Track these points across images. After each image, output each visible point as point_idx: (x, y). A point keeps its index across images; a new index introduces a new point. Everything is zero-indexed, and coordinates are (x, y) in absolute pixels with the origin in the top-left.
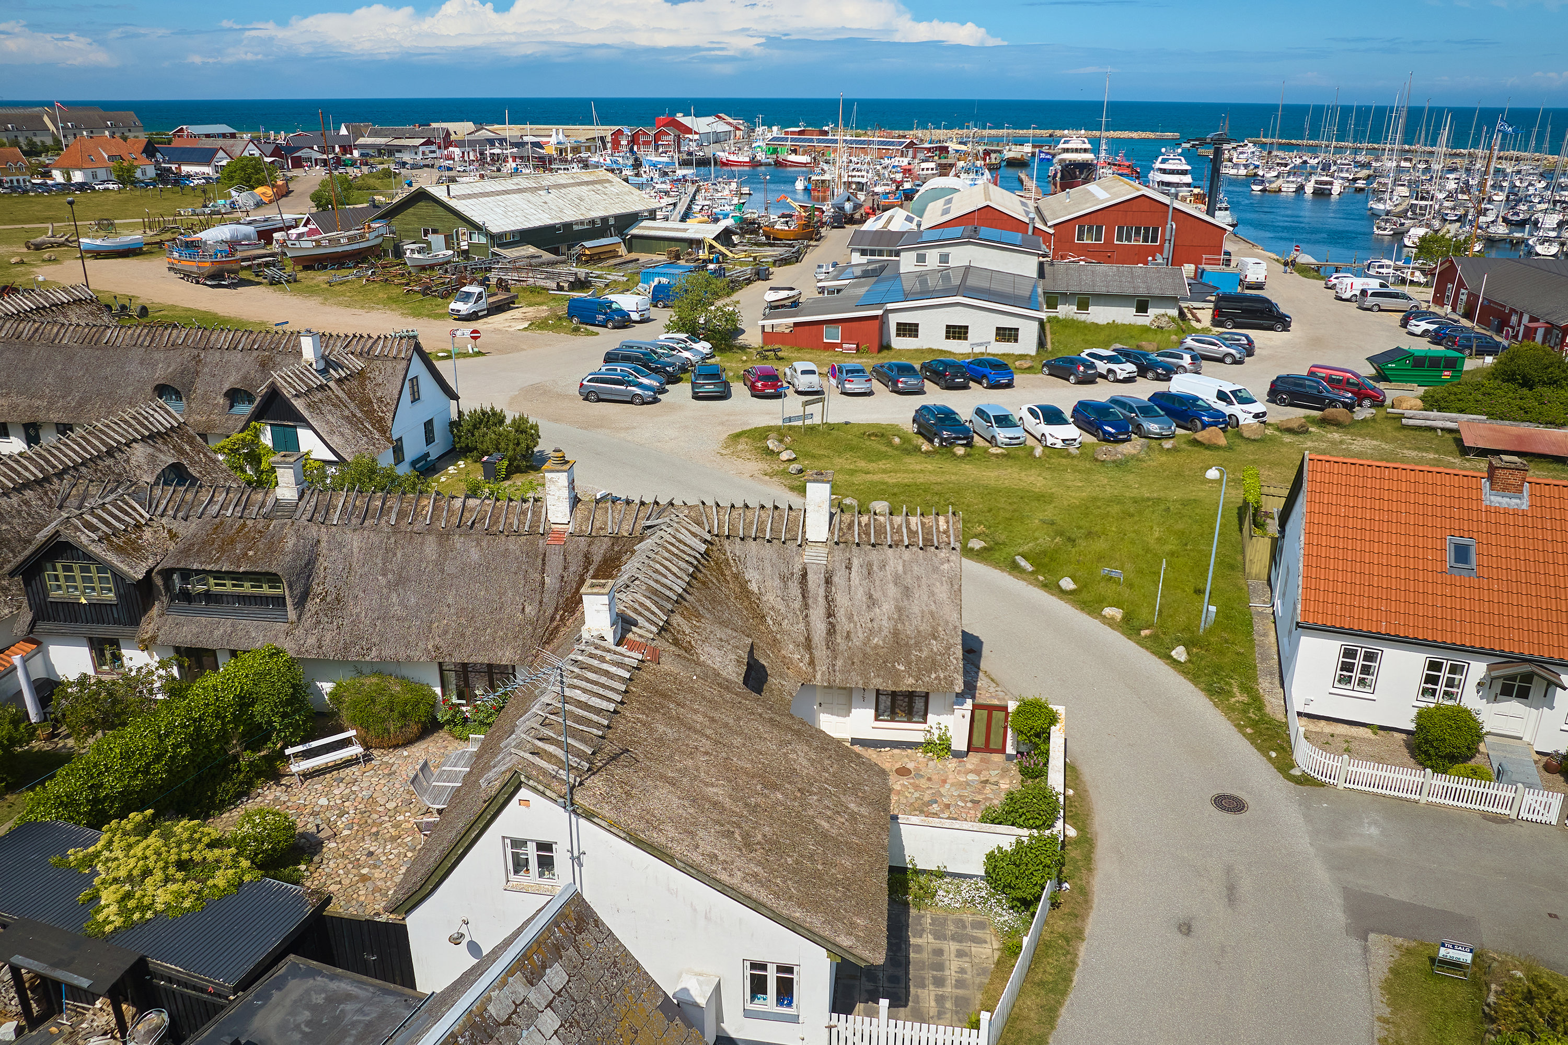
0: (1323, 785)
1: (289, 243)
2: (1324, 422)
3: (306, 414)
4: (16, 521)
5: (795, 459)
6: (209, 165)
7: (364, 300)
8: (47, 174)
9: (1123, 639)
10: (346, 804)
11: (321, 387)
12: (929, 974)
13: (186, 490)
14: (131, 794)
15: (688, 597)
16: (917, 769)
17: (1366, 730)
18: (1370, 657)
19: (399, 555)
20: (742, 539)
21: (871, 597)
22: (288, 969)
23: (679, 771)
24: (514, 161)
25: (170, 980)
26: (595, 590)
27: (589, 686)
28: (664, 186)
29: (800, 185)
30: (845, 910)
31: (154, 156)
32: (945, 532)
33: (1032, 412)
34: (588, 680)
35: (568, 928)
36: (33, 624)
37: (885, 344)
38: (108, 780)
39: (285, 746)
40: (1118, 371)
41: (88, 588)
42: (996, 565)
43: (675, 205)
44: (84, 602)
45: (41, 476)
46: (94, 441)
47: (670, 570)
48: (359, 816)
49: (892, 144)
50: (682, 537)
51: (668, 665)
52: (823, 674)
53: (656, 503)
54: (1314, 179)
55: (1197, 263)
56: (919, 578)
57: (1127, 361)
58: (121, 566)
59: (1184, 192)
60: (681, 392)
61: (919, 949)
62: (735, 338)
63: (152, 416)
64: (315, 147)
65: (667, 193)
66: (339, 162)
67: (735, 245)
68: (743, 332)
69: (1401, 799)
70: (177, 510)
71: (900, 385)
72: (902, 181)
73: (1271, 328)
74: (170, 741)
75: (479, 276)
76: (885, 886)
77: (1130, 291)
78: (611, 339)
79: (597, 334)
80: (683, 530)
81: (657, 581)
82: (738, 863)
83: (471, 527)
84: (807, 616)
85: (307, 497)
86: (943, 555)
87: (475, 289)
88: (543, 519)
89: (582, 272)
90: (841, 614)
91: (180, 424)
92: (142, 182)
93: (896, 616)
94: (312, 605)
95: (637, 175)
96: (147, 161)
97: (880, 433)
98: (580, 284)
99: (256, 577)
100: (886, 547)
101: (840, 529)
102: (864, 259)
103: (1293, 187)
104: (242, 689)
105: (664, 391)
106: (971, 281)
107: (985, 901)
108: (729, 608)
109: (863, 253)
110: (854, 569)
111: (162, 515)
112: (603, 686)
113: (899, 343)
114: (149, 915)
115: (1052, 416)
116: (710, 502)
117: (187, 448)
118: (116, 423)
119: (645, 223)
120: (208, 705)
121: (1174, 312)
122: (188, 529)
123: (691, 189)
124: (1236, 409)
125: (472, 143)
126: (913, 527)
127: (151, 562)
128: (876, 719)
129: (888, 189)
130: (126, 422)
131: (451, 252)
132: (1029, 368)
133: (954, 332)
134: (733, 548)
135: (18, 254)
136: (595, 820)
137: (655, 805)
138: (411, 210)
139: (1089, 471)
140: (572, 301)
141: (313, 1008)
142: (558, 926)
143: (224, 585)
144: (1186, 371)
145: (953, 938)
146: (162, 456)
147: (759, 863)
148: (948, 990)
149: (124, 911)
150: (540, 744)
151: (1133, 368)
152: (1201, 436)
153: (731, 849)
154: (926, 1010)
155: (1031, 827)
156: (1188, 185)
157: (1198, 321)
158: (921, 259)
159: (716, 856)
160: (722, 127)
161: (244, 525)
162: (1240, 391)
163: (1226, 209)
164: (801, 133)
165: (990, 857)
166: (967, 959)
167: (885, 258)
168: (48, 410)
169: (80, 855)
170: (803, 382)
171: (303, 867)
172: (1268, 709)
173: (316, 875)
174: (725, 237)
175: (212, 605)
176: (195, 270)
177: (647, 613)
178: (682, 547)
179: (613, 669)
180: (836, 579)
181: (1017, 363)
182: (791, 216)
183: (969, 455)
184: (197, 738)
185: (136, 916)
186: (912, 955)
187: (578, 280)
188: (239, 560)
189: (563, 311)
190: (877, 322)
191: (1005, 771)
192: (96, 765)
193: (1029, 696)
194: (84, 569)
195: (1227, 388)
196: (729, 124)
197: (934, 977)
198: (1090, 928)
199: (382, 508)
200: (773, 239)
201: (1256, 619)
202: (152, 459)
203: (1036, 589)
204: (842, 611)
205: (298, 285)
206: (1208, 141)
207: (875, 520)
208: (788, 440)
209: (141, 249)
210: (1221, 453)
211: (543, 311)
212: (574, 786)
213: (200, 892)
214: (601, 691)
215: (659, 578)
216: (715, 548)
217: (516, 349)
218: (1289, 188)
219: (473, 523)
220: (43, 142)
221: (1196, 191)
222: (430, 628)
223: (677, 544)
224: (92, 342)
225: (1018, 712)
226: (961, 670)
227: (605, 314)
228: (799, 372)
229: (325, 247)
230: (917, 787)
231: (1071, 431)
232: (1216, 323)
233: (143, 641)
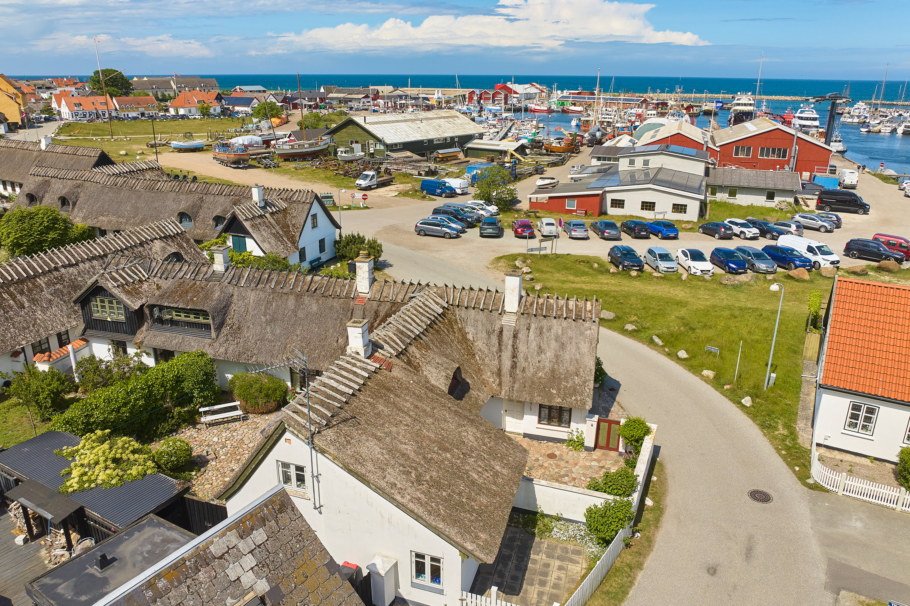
0: (828, 491)
1: (277, 146)
2: (879, 269)
3: (250, 230)
4: (86, 276)
5: (530, 272)
6: (249, 107)
7: (313, 177)
8: (167, 110)
9: (713, 390)
10: (227, 442)
11: (261, 216)
12: (537, 578)
13: (168, 263)
14: (108, 423)
15: (424, 337)
16: (561, 455)
17: (866, 459)
18: (871, 411)
19: (274, 305)
20: (466, 308)
21: (540, 347)
22: (147, 522)
23: (386, 433)
24: (412, 107)
25: (96, 522)
26: (355, 325)
27: (341, 379)
28: (493, 122)
29: (574, 123)
30: (475, 528)
31: (221, 101)
32: (590, 311)
33: (684, 253)
34: (342, 376)
35: (273, 509)
36: (85, 331)
37: (603, 211)
38: (96, 412)
39: (200, 407)
40: (747, 233)
41: (112, 313)
42: (641, 340)
43: (498, 132)
44: (109, 319)
45: (102, 253)
46: (134, 237)
47: (415, 321)
48: (232, 449)
49: (633, 100)
50: (428, 303)
51: (396, 372)
52: (506, 392)
53: (419, 284)
54: (904, 124)
55: (811, 172)
56: (571, 338)
57: (754, 227)
58: (128, 301)
59: (813, 131)
60: (473, 233)
61: (535, 562)
62: (515, 206)
63: (168, 226)
64: (306, 99)
65: (494, 126)
66: (317, 107)
67: (527, 155)
68: (520, 202)
69: (883, 506)
70: (162, 274)
71: (606, 234)
72: (634, 121)
73: (856, 212)
74: (133, 397)
75: (376, 167)
76: (507, 517)
77: (763, 186)
78: (441, 202)
79: (436, 200)
80: (430, 300)
81: (404, 326)
82: (409, 490)
83: (314, 292)
84: (500, 356)
85: (229, 270)
86: (587, 325)
87: (371, 173)
88: (354, 290)
89: (433, 166)
90: (521, 356)
91: (182, 232)
92: (213, 115)
93: (554, 361)
94: (225, 330)
95: (480, 116)
96: (217, 104)
97: (586, 261)
98: (431, 173)
99: (197, 312)
100: (553, 318)
101: (525, 305)
102: (599, 163)
103: (889, 130)
104: (178, 373)
105: (464, 232)
106: (659, 177)
107: (582, 537)
108: (452, 347)
109: (599, 159)
110: (532, 330)
111: (155, 277)
112: (350, 380)
113: (612, 211)
114: (93, 485)
115: (697, 256)
116: (450, 286)
117: (185, 245)
118: (147, 229)
119: (476, 141)
120: (157, 379)
121: (792, 200)
122: (166, 284)
123: (510, 124)
124: (819, 258)
125: (389, 97)
126: (571, 307)
127: (144, 301)
128: (539, 422)
129: (624, 125)
130: (152, 228)
131: (363, 153)
132: (691, 229)
133: (646, 206)
134: (460, 313)
135: (142, 149)
136: (326, 455)
137: (364, 451)
138: (344, 130)
139: (715, 290)
140: (424, 181)
141: (154, 544)
142: (267, 507)
143: (180, 316)
144: (792, 233)
145: (558, 558)
146: (169, 248)
147: (423, 493)
148: (547, 589)
149: (81, 482)
150: (300, 407)
151: (757, 231)
152: (793, 273)
153: (407, 481)
154: (530, 599)
155: (616, 495)
156: (817, 127)
157: (807, 206)
158: (632, 162)
159: (395, 485)
160: (533, 90)
161: (195, 284)
162: (823, 247)
163: (840, 141)
164: (578, 94)
165: (589, 510)
166: (564, 572)
167: (612, 162)
168: (126, 224)
169: (69, 450)
170: (546, 230)
171: (194, 473)
172: (800, 441)
173: (200, 478)
174: (521, 150)
175: (174, 327)
176: (226, 159)
177: (392, 343)
178: (427, 309)
179: (359, 371)
180: (520, 335)
181: (683, 226)
182: (562, 139)
183: (639, 276)
184: (149, 396)
185: (86, 485)
186: (530, 565)
187: (430, 170)
188: (188, 302)
189: (418, 188)
190: (598, 198)
191: (617, 462)
192: (91, 404)
193: (634, 416)
194: (111, 302)
195: (814, 244)
196: (537, 88)
197: (540, 580)
198: (648, 562)
199: (268, 279)
200: (550, 151)
201: (804, 384)
202: (164, 249)
203: (663, 356)
204: (522, 355)
205: (279, 169)
206: (827, 98)
207: (547, 301)
208: (529, 261)
209: (202, 148)
210: (805, 284)
211: (408, 187)
212: (314, 433)
213: (122, 476)
214: (347, 382)
215: (406, 324)
216: (450, 312)
217: (388, 206)
218: (886, 130)
219: (316, 289)
220: (169, 95)
221: (821, 130)
222: (285, 347)
223: (424, 307)
224: (150, 189)
225: (626, 425)
226: (591, 397)
227: (441, 189)
228: (544, 224)
229: (296, 149)
230: (558, 466)
231: (707, 265)
232: (819, 208)
233: (136, 344)
